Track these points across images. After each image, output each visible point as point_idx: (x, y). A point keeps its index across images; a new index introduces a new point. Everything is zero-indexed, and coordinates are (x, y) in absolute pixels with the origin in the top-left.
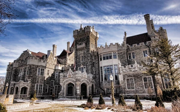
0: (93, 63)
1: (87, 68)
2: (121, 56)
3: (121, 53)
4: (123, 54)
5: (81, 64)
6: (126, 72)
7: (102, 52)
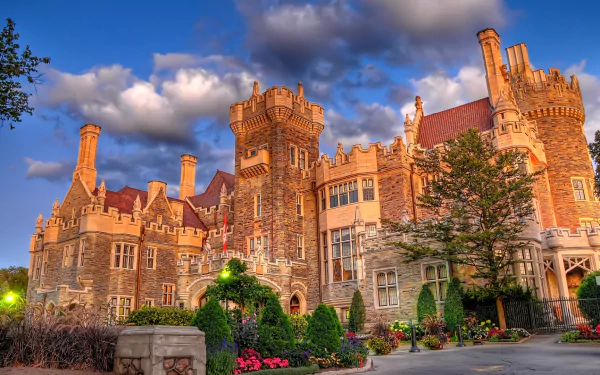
0: (301, 218)
1: (272, 239)
2: (389, 189)
3: (390, 178)
4: (394, 183)
5: (256, 225)
6: (376, 248)
7: (326, 180)
